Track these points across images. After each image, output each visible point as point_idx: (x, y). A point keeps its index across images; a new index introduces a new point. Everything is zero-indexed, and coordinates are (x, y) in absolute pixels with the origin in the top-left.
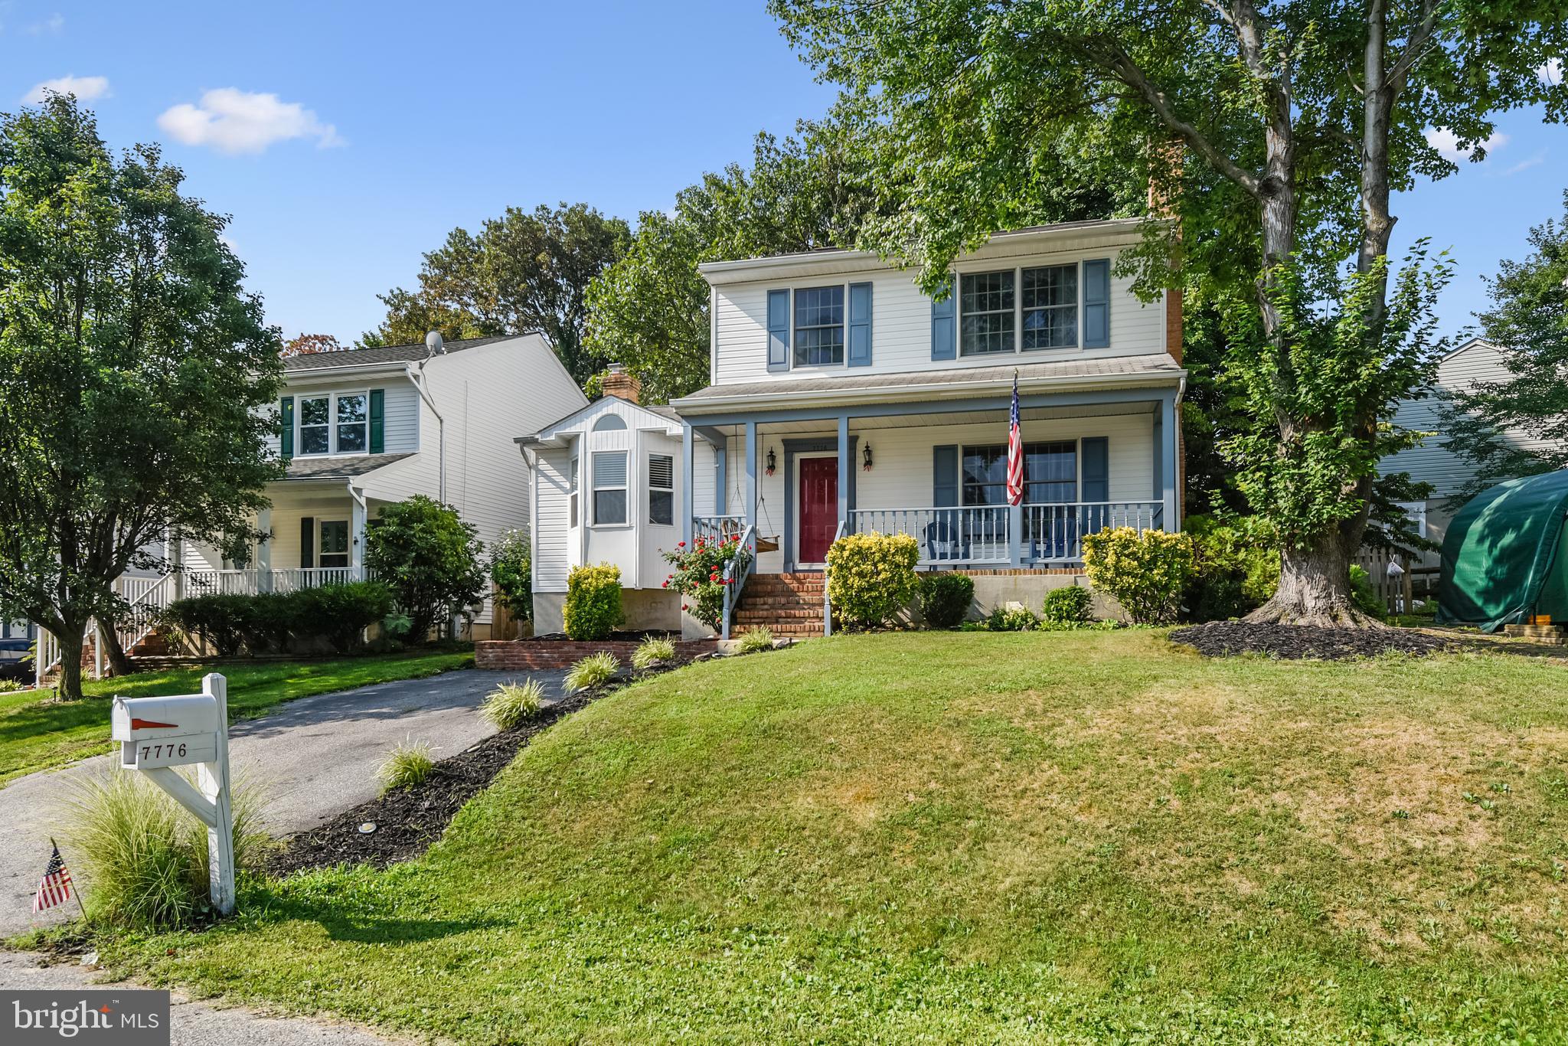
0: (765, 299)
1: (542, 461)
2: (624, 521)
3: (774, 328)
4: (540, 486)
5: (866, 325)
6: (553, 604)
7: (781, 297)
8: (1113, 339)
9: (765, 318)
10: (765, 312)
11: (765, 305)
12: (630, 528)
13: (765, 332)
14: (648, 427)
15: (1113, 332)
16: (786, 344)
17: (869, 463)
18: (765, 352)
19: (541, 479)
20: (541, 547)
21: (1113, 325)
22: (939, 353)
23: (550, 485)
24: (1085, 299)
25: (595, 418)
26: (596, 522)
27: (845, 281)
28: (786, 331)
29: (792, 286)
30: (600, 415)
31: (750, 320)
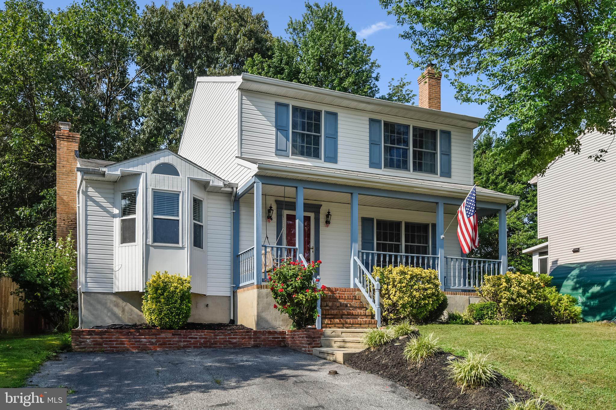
0: (274, 107)
1: (90, 189)
2: (178, 243)
3: (280, 128)
4: (89, 208)
5: (333, 138)
6: (100, 302)
7: (284, 108)
8: (453, 174)
9: (274, 120)
10: (274, 115)
11: (274, 111)
12: (183, 248)
13: (274, 129)
14: (195, 177)
15: (453, 170)
16: (287, 139)
17: (328, 222)
18: (274, 141)
19: (90, 203)
20: (89, 256)
21: (453, 166)
22: (373, 164)
23: (98, 208)
24: (441, 151)
25: (154, 164)
26: (155, 241)
27: (323, 109)
28: (287, 131)
29: (292, 103)
30: (158, 162)
31: (263, 118)
